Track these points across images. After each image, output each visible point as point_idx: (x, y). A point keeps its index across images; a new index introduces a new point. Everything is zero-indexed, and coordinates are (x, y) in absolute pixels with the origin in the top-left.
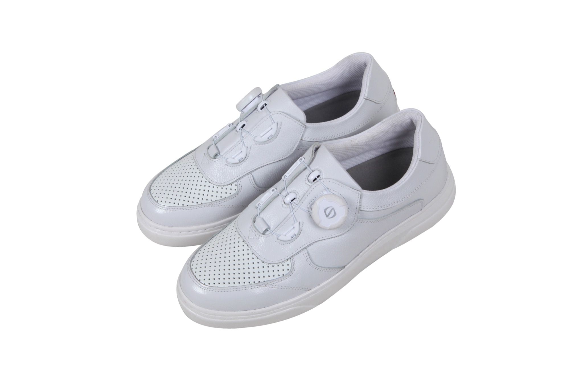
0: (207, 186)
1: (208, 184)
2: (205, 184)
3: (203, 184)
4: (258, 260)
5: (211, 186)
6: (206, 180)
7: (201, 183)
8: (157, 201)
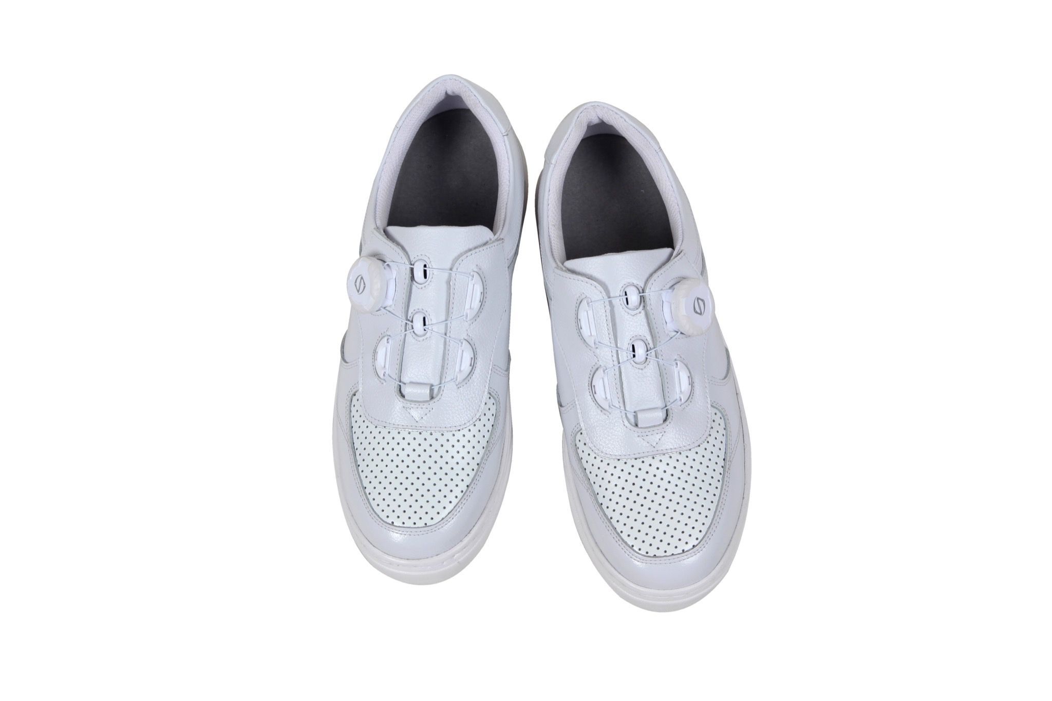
0: (461, 438)
1: (459, 435)
2: (456, 438)
3: (453, 441)
4: (693, 451)
5: (465, 432)
6: (452, 433)
7: (451, 443)
8: (426, 524)
